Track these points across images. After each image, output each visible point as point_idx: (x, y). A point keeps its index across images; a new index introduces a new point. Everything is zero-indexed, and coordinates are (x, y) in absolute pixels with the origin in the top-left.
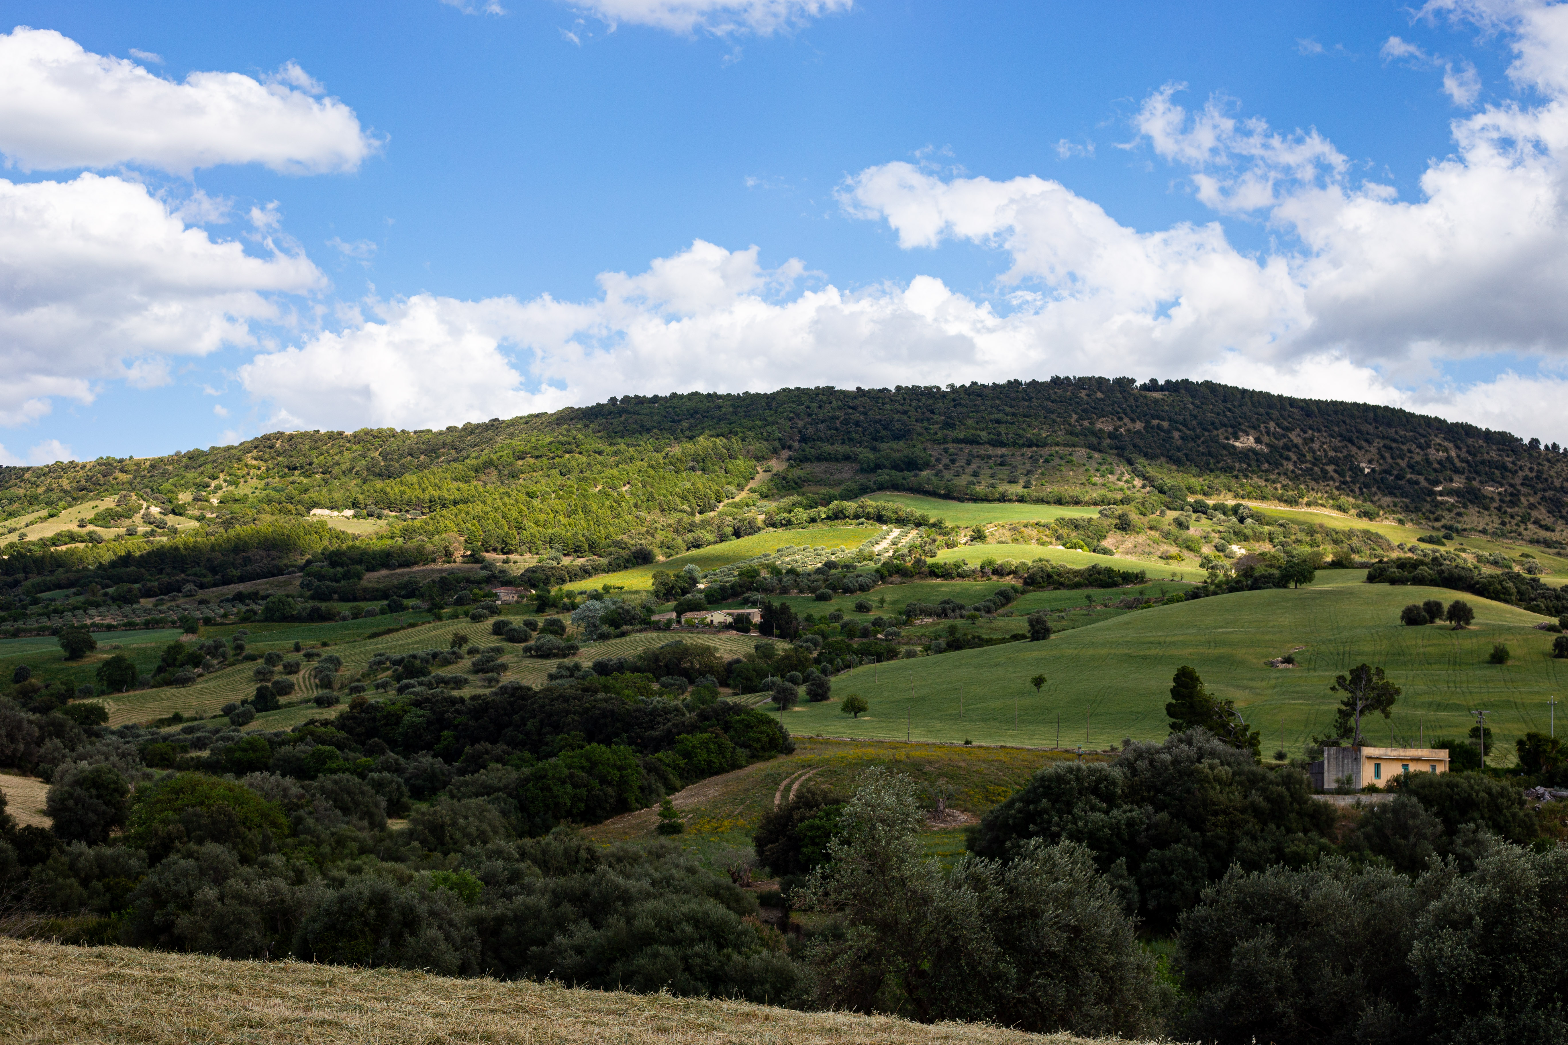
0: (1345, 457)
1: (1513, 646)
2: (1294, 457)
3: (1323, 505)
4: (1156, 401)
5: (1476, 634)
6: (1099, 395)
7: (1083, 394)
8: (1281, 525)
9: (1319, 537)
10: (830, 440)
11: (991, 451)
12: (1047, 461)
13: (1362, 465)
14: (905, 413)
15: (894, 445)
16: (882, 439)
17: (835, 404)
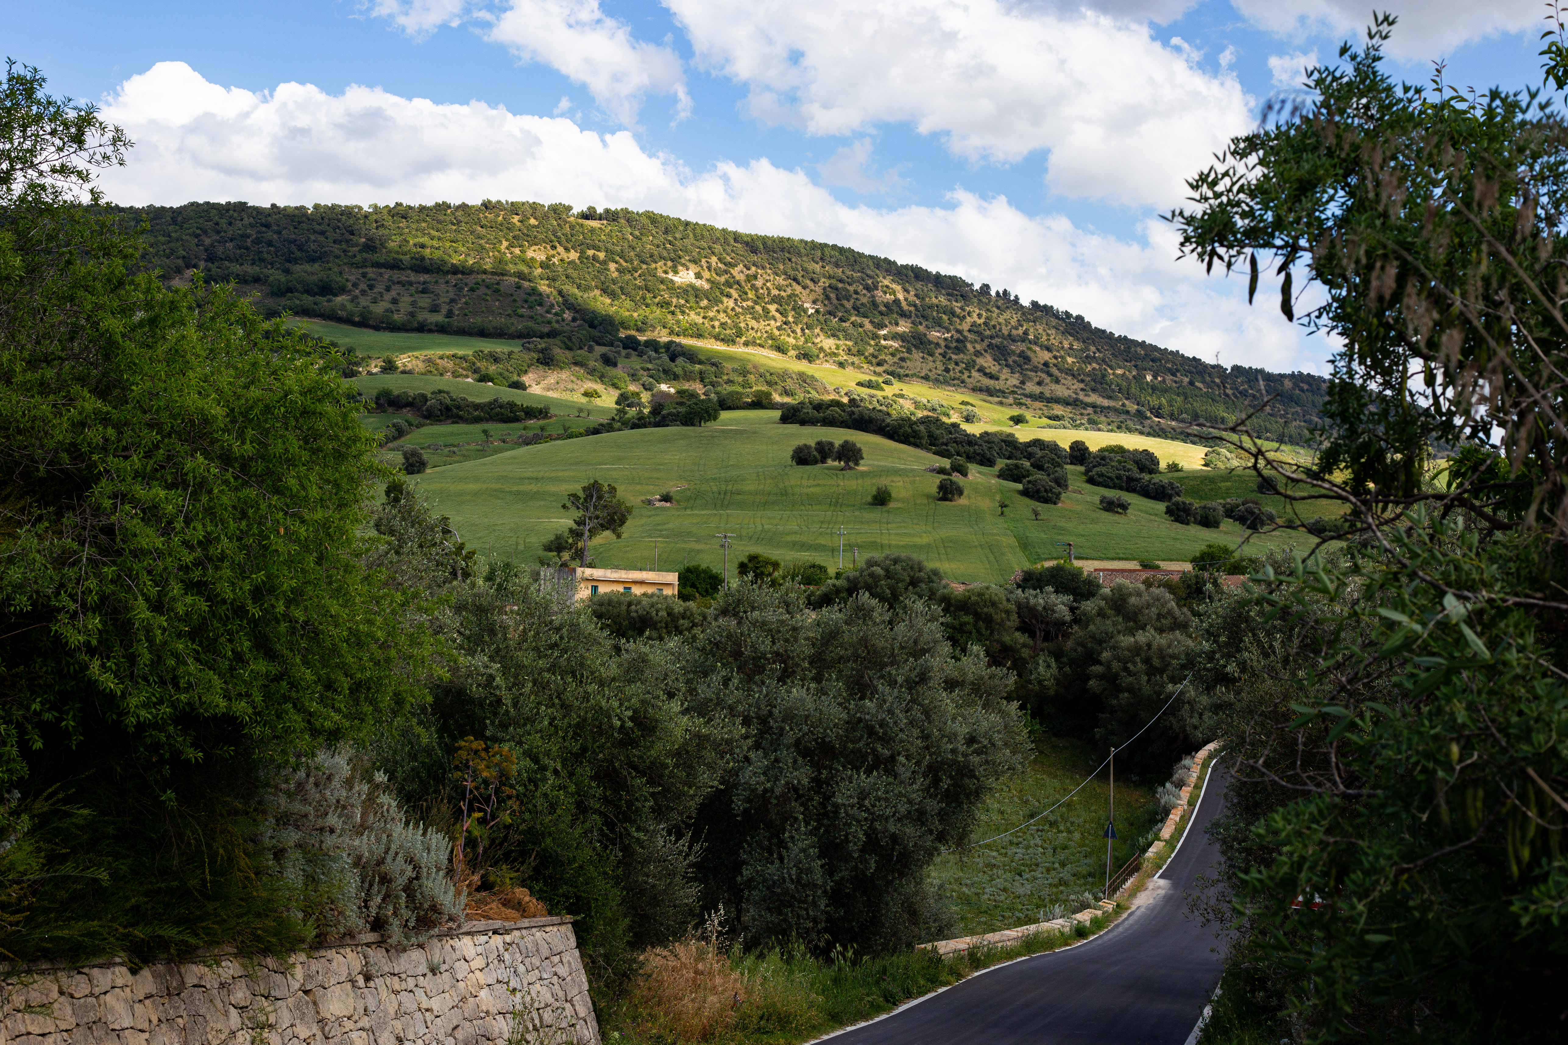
0: (789, 296)
1: (899, 488)
2: (735, 295)
3: (761, 346)
4: (592, 230)
5: (863, 475)
6: (533, 221)
7: (516, 219)
8: (713, 364)
9: (752, 378)
10: (238, 260)
11: (413, 277)
12: (472, 290)
13: (806, 305)
14: (323, 233)
15: (308, 267)
16: (296, 261)
17: (246, 221)
